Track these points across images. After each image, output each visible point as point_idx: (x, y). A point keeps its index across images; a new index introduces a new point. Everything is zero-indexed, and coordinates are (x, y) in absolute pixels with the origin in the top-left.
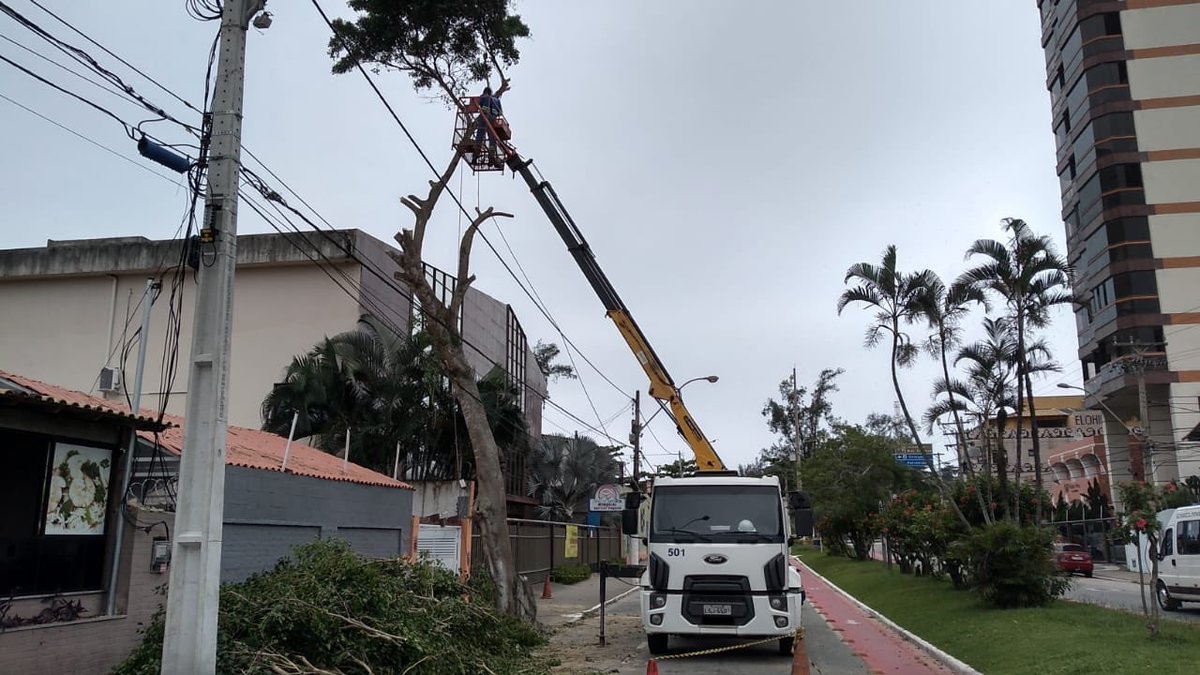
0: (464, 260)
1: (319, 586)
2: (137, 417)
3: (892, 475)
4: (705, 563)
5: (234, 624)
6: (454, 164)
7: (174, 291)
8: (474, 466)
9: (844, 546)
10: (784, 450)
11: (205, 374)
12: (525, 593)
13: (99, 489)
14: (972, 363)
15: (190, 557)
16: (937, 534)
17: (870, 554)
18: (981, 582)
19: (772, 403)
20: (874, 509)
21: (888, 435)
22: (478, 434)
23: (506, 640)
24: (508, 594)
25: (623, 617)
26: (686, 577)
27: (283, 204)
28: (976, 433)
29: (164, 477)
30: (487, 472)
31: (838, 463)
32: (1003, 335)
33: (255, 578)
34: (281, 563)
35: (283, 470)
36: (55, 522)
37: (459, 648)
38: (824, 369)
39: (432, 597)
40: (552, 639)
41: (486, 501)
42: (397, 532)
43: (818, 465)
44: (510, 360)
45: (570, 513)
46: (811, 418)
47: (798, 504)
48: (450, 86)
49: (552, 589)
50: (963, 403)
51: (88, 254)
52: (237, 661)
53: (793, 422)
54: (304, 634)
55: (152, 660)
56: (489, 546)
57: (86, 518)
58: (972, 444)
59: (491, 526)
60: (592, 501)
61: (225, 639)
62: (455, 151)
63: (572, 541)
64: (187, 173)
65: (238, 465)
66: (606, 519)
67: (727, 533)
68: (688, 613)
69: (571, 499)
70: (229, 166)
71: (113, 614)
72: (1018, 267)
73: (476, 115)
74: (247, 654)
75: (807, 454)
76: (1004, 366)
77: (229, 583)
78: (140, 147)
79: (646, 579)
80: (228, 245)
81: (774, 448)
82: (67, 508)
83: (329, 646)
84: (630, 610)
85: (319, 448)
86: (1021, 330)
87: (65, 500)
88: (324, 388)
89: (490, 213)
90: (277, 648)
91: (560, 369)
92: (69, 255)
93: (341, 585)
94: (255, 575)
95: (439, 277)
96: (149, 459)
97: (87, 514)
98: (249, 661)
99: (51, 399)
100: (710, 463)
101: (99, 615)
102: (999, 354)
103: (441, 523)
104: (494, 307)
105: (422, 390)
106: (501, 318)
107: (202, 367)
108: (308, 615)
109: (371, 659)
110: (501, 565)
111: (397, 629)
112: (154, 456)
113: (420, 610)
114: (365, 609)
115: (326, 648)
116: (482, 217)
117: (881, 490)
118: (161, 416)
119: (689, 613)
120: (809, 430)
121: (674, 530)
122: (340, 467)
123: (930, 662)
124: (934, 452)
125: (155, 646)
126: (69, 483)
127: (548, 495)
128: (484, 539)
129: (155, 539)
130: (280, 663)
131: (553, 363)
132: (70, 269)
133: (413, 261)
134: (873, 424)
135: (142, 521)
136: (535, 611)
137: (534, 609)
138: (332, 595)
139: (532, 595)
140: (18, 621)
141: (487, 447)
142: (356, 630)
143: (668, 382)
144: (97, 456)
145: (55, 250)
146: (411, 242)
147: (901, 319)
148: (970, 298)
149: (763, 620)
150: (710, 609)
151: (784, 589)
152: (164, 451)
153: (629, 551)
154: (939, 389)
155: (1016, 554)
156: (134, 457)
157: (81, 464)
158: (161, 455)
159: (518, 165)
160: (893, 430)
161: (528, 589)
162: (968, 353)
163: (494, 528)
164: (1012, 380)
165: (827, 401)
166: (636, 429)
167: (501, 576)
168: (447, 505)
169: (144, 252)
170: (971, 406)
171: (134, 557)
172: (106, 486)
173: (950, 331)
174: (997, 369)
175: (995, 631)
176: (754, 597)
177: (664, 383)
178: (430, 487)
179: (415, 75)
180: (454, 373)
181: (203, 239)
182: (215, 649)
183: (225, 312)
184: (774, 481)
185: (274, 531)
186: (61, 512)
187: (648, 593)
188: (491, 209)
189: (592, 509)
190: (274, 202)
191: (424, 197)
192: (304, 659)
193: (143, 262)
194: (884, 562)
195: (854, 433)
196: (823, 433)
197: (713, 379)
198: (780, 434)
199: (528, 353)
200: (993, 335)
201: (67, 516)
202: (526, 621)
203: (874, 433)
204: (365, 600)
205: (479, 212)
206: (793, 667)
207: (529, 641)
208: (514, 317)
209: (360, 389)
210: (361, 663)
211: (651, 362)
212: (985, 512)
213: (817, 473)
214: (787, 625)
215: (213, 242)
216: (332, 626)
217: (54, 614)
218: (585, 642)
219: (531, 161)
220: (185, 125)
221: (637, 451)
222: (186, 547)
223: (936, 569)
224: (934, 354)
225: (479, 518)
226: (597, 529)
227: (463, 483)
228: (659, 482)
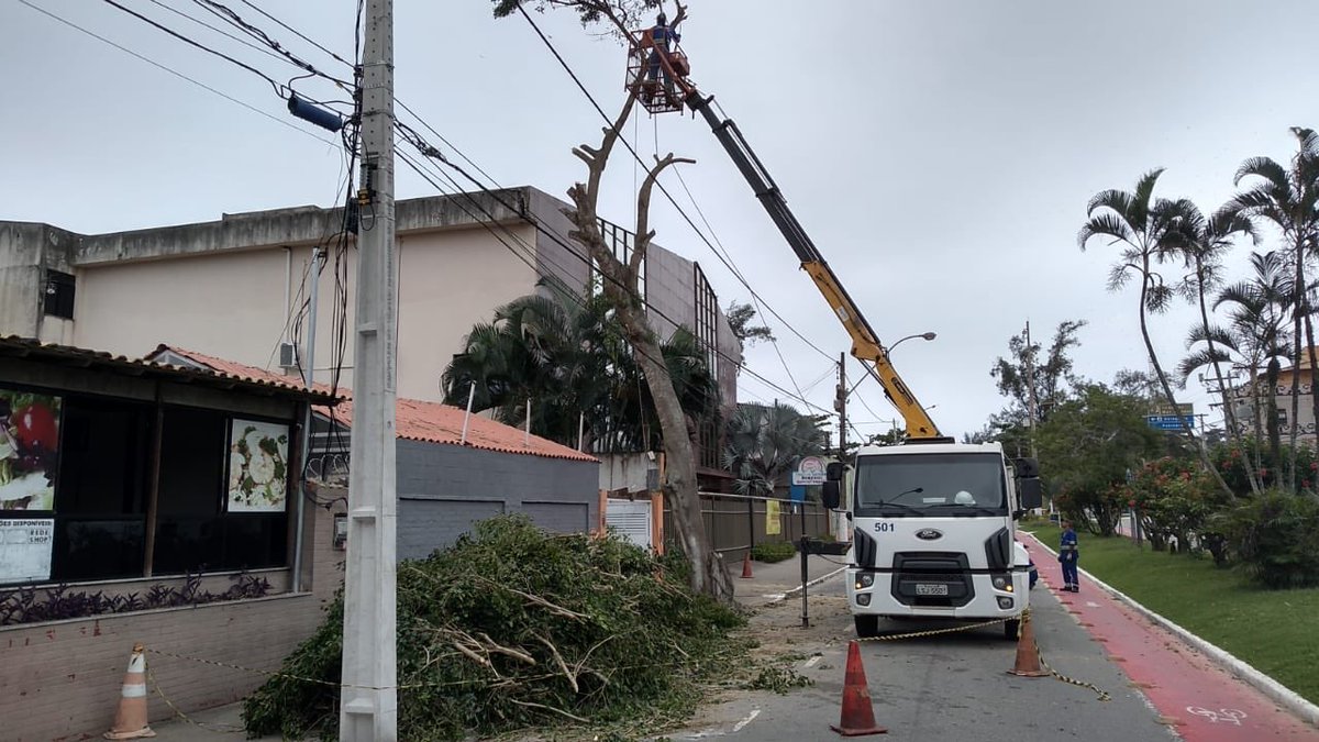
0: (643, 214)
1: (499, 564)
2: (310, 391)
3: (1143, 441)
4: (919, 540)
5: (415, 601)
6: (628, 107)
7: (338, 259)
8: (662, 438)
9: (1085, 521)
10: (1017, 414)
11: (371, 344)
12: (721, 571)
13: (278, 465)
14: (1236, 307)
15: (366, 531)
16: (1195, 507)
17: (1117, 529)
18: (1246, 559)
19: (1002, 363)
20: (1120, 479)
21: (1140, 395)
22: (665, 404)
23: (701, 621)
24: (703, 572)
25: (830, 598)
26: (896, 554)
27: (443, 160)
28: (1247, 390)
29: (341, 453)
30: (676, 443)
31: (1078, 427)
32: (1277, 271)
33: (436, 555)
34: (463, 539)
35: (462, 443)
36: (237, 499)
37: (649, 627)
38: (1063, 321)
39: (619, 574)
40: (751, 620)
41: (674, 474)
42: (584, 507)
43: (1055, 431)
44: (699, 323)
45: (771, 487)
46: (1048, 378)
47: (1025, 472)
48: (620, 19)
49: (752, 568)
50: (1225, 352)
51: (261, 227)
52: (418, 638)
53: (1027, 383)
54: (485, 611)
55: (335, 636)
56: (680, 521)
57: (268, 495)
58: (1241, 402)
59: (682, 499)
60: (794, 474)
61: (406, 615)
62: (629, 92)
63: (773, 517)
64: (340, 130)
65: (416, 439)
66: (812, 494)
67: (942, 505)
68: (898, 592)
69: (772, 472)
70: (383, 122)
71: (299, 591)
72: (1299, 190)
73: (650, 50)
74: (429, 631)
75: (1043, 419)
76: (1277, 308)
77: (410, 561)
78: (290, 106)
79: (851, 556)
80: (386, 206)
81: (1005, 413)
82: (248, 485)
83: (511, 624)
84: (837, 590)
85: (501, 420)
86: (1300, 265)
87: (246, 476)
88: (503, 357)
89: (670, 160)
90: (459, 625)
91: (757, 332)
92: (242, 228)
93: (522, 561)
94: (436, 551)
95: (620, 234)
96: (326, 434)
97: (269, 491)
98: (431, 638)
99: (224, 375)
100: (922, 430)
101: (285, 592)
102: (1271, 294)
103: (630, 497)
104: (680, 266)
105: (605, 357)
106: (687, 277)
107: (367, 336)
108: (489, 591)
109: (556, 637)
110: (693, 541)
111: (581, 606)
112: (330, 432)
113: (606, 587)
114: (547, 585)
115: (508, 625)
116: (661, 165)
117: (1131, 456)
118: (335, 390)
119: (900, 593)
120: (1045, 392)
121: (881, 503)
122: (522, 439)
123: (1183, 648)
124: (1195, 413)
125: (338, 622)
126: (248, 460)
127: (747, 469)
128: (675, 513)
129: (336, 515)
130: (462, 641)
131: (748, 325)
132: (244, 243)
133: (587, 217)
134: (1123, 383)
135: (322, 497)
136: (733, 590)
137: (731, 588)
138: (513, 571)
139: (729, 574)
140: (208, 598)
141: (673, 415)
142: (538, 606)
143: (873, 340)
144: (275, 432)
145: (229, 223)
146: (585, 196)
147: (1153, 258)
148: (1235, 229)
149: (984, 600)
150: (923, 589)
151: (1009, 566)
152: (340, 425)
153: (838, 528)
154: (1196, 338)
155: (1289, 528)
156: (311, 432)
157: (259, 441)
158: (338, 430)
159: (697, 103)
160: (1147, 390)
161: (724, 568)
162: (1231, 295)
163: (685, 502)
164: (1287, 324)
165: (1067, 357)
166: (842, 395)
167: (695, 553)
168: (636, 477)
169: (316, 222)
170: (1234, 356)
171: (316, 533)
172: (284, 462)
173: (1209, 270)
174: (1269, 312)
175: (1262, 614)
176: (974, 576)
177: (869, 342)
178: (618, 459)
179: (582, 10)
180: (635, 338)
181: (360, 202)
182: (395, 625)
183: (386, 278)
184: (996, 447)
185: (455, 505)
186: (242, 489)
187: (854, 571)
188: (671, 155)
189: (795, 483)
190: (432, 158)
191: (598, 146)
192: (487, 637)
193: (315, 232)
194: (1133, 537)
195: (1096, 393)
196: (1062, 395)
197: (929, 336)
198: (1011, 396)
199: (719, 314)
200: (1263, 272)
201: (249, 493)
202: (722, 601)
203: (1124, 393)
204: (547, 576)
205: (657, 159)
206: (1018, 651)
207: (726, 622)
208: (702, 276)
209: (542, 358)
210: (545, 641)
211: (853, 318)
212: (1252, 480)
213: (1053, 439)
214: (1012, 606)
215: (370, 203)
216: (513, 603)
217: (242, 591)
218: (787, 624)
219: (712, 98)
220: (335, 80)
221: (843, 419)
222: (360, 521)
223: (1194, 544)
224: (1190, 299)
225: (669, 491)
226: (802, 505)
227: (652, 455)
228: (863, 451)
